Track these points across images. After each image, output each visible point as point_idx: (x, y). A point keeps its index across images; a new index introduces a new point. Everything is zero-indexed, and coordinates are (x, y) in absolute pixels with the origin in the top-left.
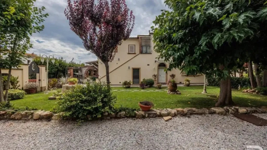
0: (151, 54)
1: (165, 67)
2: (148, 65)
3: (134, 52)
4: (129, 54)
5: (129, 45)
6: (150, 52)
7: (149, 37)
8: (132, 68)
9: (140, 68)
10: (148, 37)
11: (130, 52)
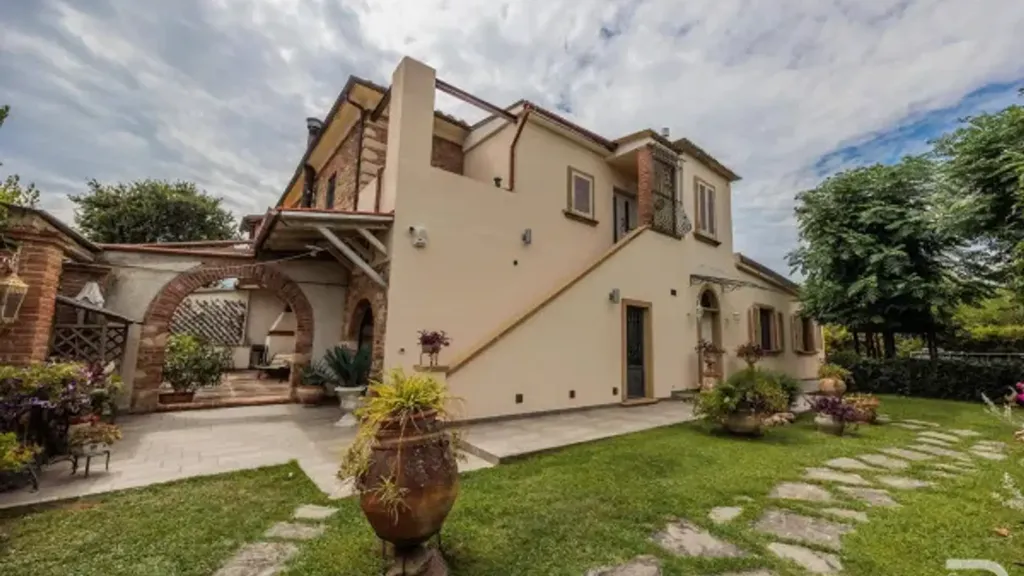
0: (679, 238)
2: (674, 293)
3: (589, 216)
4: (569, 215)
5: (571, 171)
6: (676, 229)
9: (650, 304)
11: (573, 210)
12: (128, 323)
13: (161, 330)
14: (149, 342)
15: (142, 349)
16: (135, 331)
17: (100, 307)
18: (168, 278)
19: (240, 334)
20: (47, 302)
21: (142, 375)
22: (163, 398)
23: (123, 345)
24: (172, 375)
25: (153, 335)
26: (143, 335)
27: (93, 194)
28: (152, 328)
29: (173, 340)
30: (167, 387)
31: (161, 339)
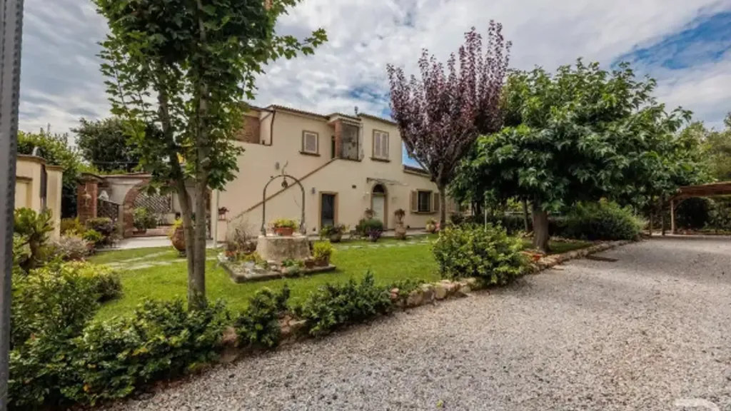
0: (360, 161)
1: (382, 194)
2: (354, 187)
3: (315, 152)
4: (303, 153)
5: (303, 132)
6: (358, 157)
7: (358, 122)
8: (320, 192)
9: (337, 193)
10: (354, 121)
11: (305, 151)
12: (118, 206)
13: (130, 207)
14: (126, 212)
15: (125, 215)
16: (121, 207)
17: (107, 200)
18: (131, 187)
19: (169, 207)
20: (95, 199)
21: (125, 224)
22: (134, 233)
23: (117, 213)
24: (136, 225)
25: (128, 209)
26: (124, 209)
27: (83, 127)
28: (127, 206)
29: (137, 211)
30: (136, 230)
31: (131, 210)
